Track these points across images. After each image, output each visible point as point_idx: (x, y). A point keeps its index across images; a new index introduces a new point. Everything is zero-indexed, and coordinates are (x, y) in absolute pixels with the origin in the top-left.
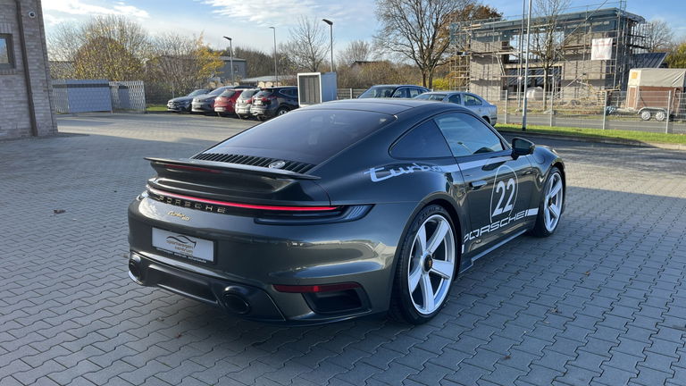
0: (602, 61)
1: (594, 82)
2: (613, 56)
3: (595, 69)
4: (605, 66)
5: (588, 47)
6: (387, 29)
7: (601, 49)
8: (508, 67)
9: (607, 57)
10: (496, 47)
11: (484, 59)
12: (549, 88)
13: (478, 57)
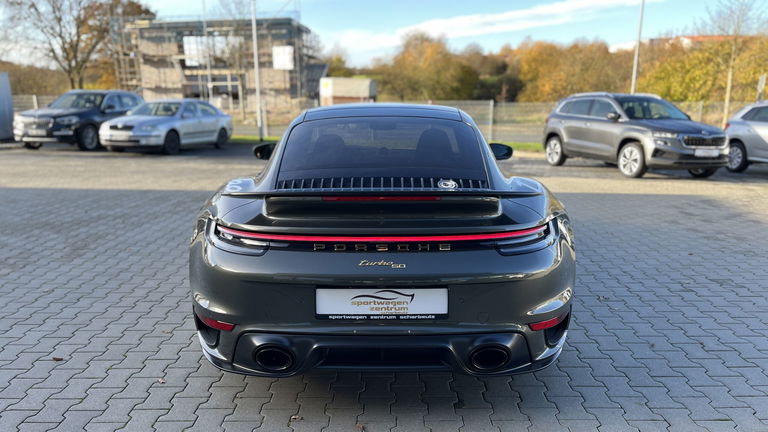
0: (284, 71)
1: (278, 92)
2: (295, 65)
3: (279, 77)
4: (288, 76)
5: (270, 55)
6: (12, 19)
7: (283, 57)
8: (188, 72)
9: (290, 66)
10: (168, 49)
11: (161, 62)
12: (235, 96)
13: (149, 60)
